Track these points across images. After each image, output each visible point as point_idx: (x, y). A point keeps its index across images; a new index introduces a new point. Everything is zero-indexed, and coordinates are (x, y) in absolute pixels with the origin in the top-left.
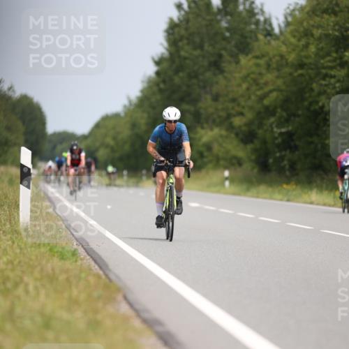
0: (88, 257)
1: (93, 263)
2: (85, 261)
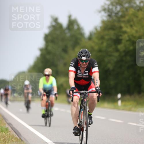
0: (13, 131)
1: (14, 133)
2: (11, 132)
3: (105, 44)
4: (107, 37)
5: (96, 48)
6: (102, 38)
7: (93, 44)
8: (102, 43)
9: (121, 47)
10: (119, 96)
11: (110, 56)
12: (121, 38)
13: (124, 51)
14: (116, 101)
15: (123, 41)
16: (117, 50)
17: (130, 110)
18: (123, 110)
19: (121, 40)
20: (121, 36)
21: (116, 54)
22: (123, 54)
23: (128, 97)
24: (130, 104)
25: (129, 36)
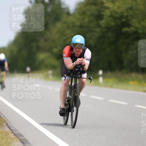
3: (87, 20)
4: (88, 13)
5: (78, 23)
6: (84, 13)
7: (74, 20)
8: (84, 19)
9: (103, 23)
10: (101, 72)
11: (92, 31)
12: (102, 13)
13: (106, 27)
14: (97, 77)
15: (105, 17)
16: (99, 26)
17: (111, 87)
18: (105, 86)
19: (103, 15)
20: (103, 11)
21: (98, 30)
22: (105, 30)
23: (109, 73)
24: (111, 81)
25: (110, 12)
